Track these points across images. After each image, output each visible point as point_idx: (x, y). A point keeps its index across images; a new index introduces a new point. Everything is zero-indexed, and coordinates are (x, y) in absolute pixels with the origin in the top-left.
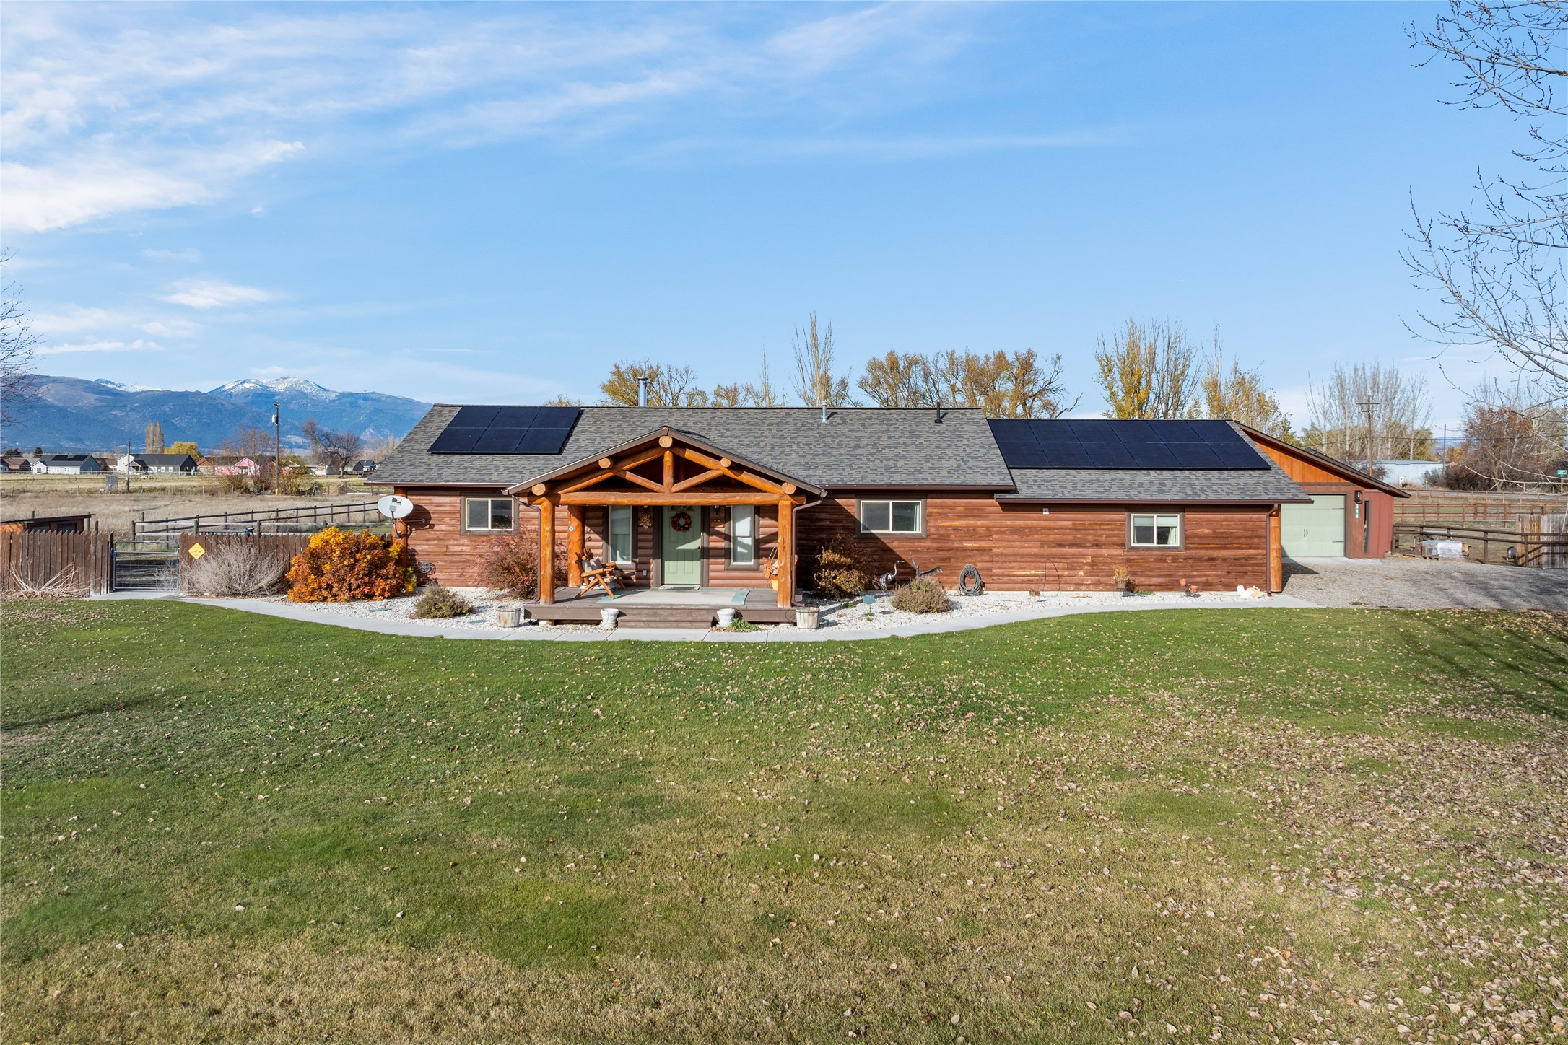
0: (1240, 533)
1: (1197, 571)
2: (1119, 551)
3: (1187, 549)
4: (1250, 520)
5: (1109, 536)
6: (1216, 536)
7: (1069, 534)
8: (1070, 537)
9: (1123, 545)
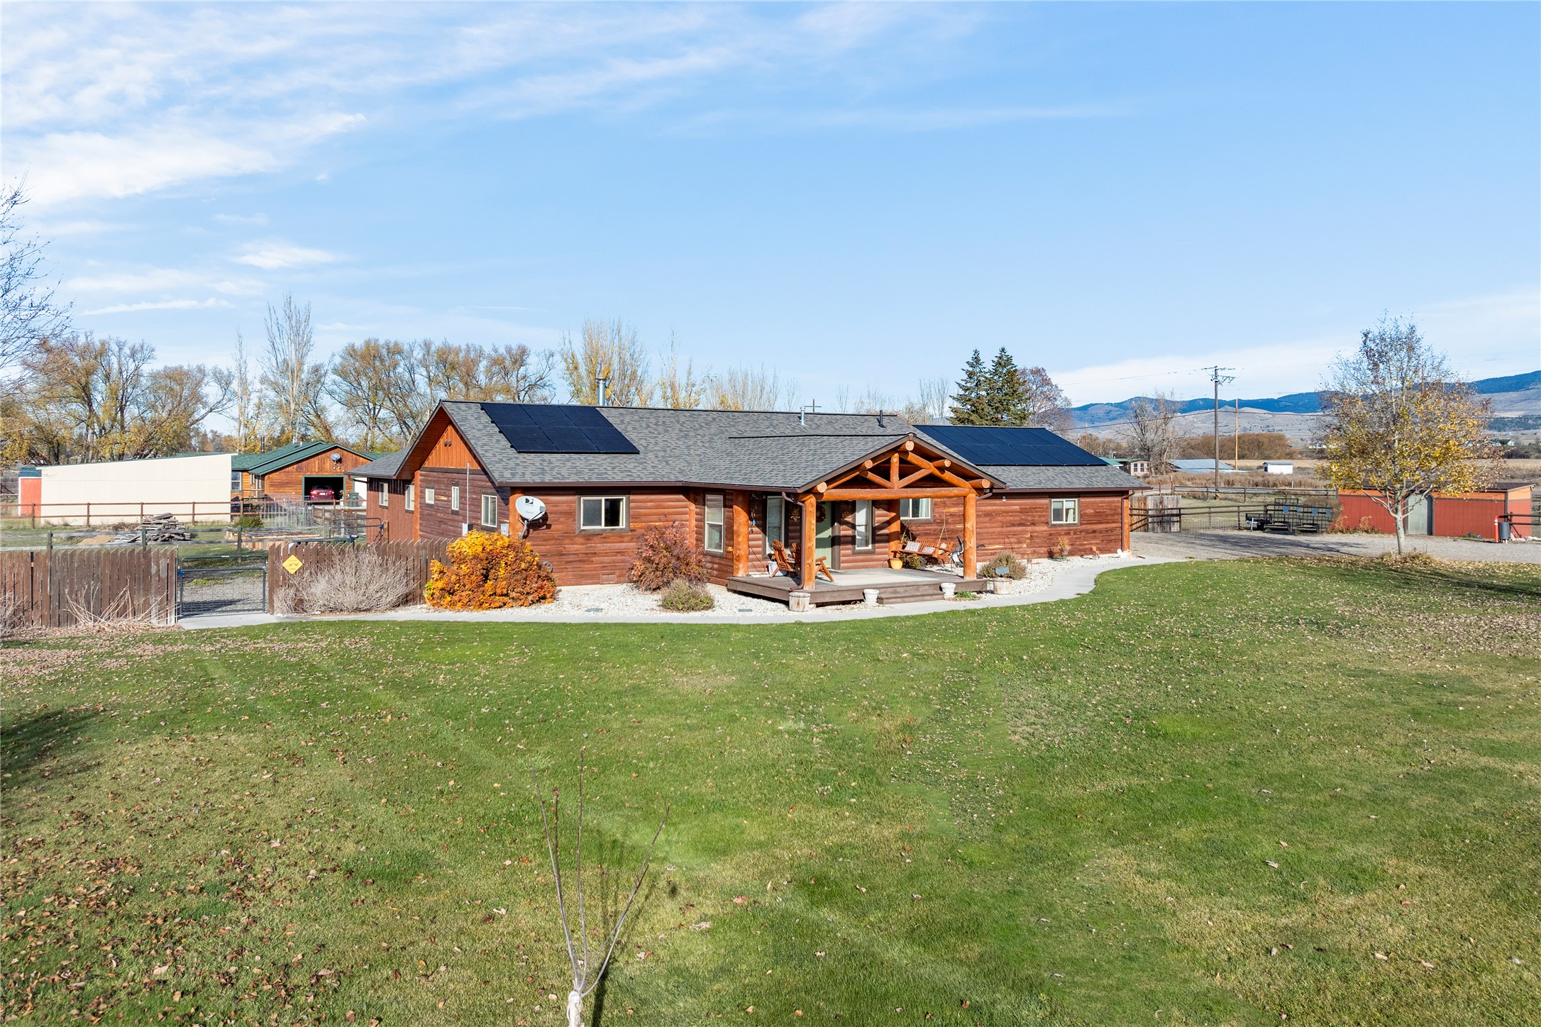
0: (1109, 512)
1: (1086, 540)
2: (1045, 528)
3: (1082, 524)
4: (1113, 502)
5: (1040, 516)
6: (1097, 514)
7: (1018, 516)
8: (1018, 518)
9: (1047, 523)
